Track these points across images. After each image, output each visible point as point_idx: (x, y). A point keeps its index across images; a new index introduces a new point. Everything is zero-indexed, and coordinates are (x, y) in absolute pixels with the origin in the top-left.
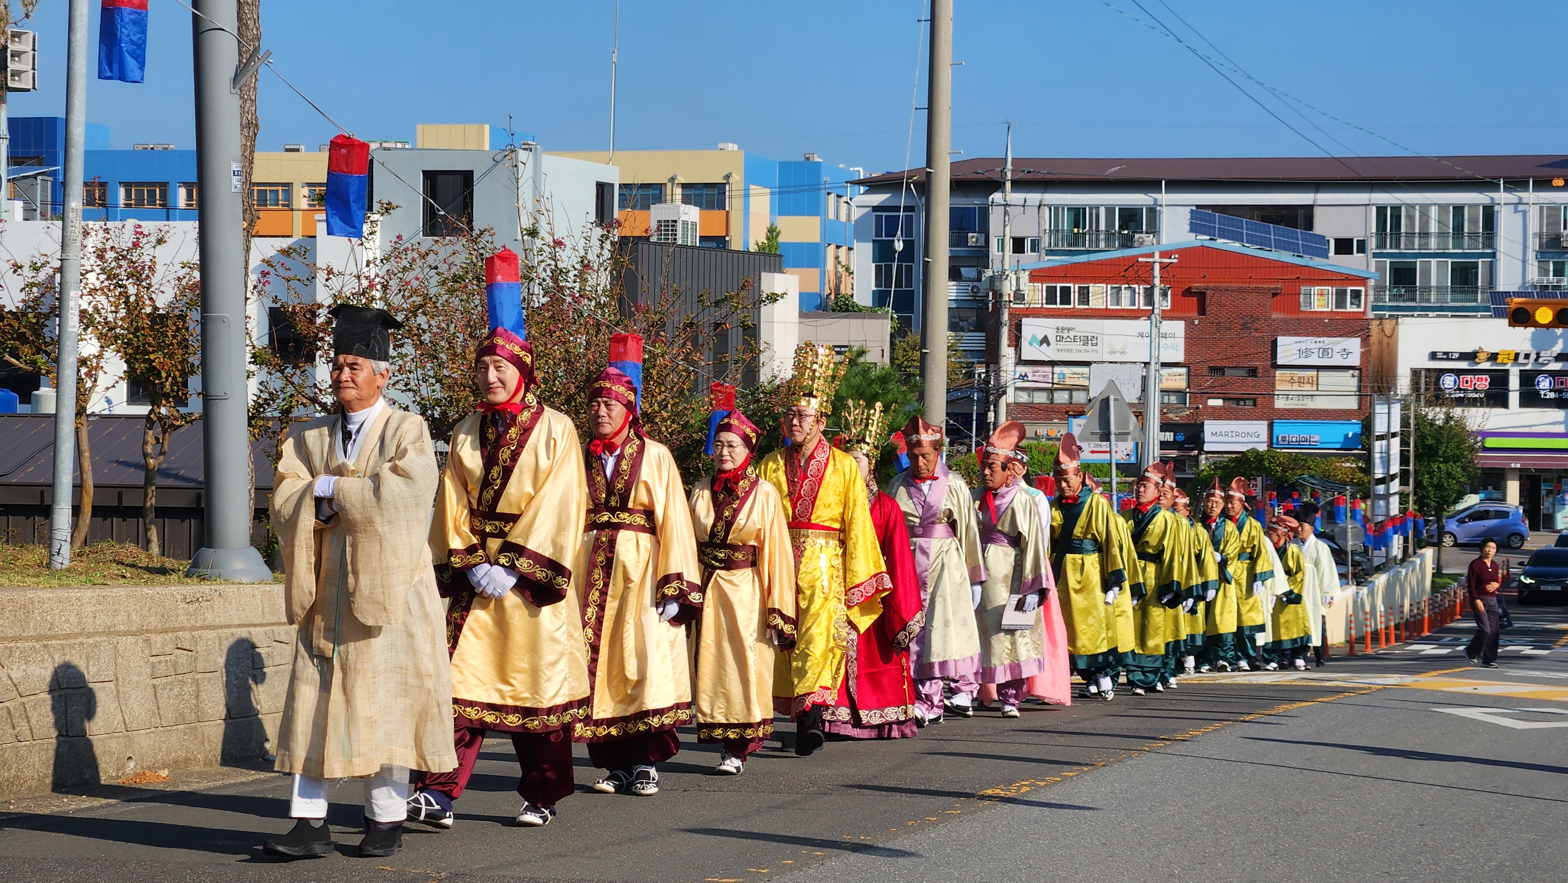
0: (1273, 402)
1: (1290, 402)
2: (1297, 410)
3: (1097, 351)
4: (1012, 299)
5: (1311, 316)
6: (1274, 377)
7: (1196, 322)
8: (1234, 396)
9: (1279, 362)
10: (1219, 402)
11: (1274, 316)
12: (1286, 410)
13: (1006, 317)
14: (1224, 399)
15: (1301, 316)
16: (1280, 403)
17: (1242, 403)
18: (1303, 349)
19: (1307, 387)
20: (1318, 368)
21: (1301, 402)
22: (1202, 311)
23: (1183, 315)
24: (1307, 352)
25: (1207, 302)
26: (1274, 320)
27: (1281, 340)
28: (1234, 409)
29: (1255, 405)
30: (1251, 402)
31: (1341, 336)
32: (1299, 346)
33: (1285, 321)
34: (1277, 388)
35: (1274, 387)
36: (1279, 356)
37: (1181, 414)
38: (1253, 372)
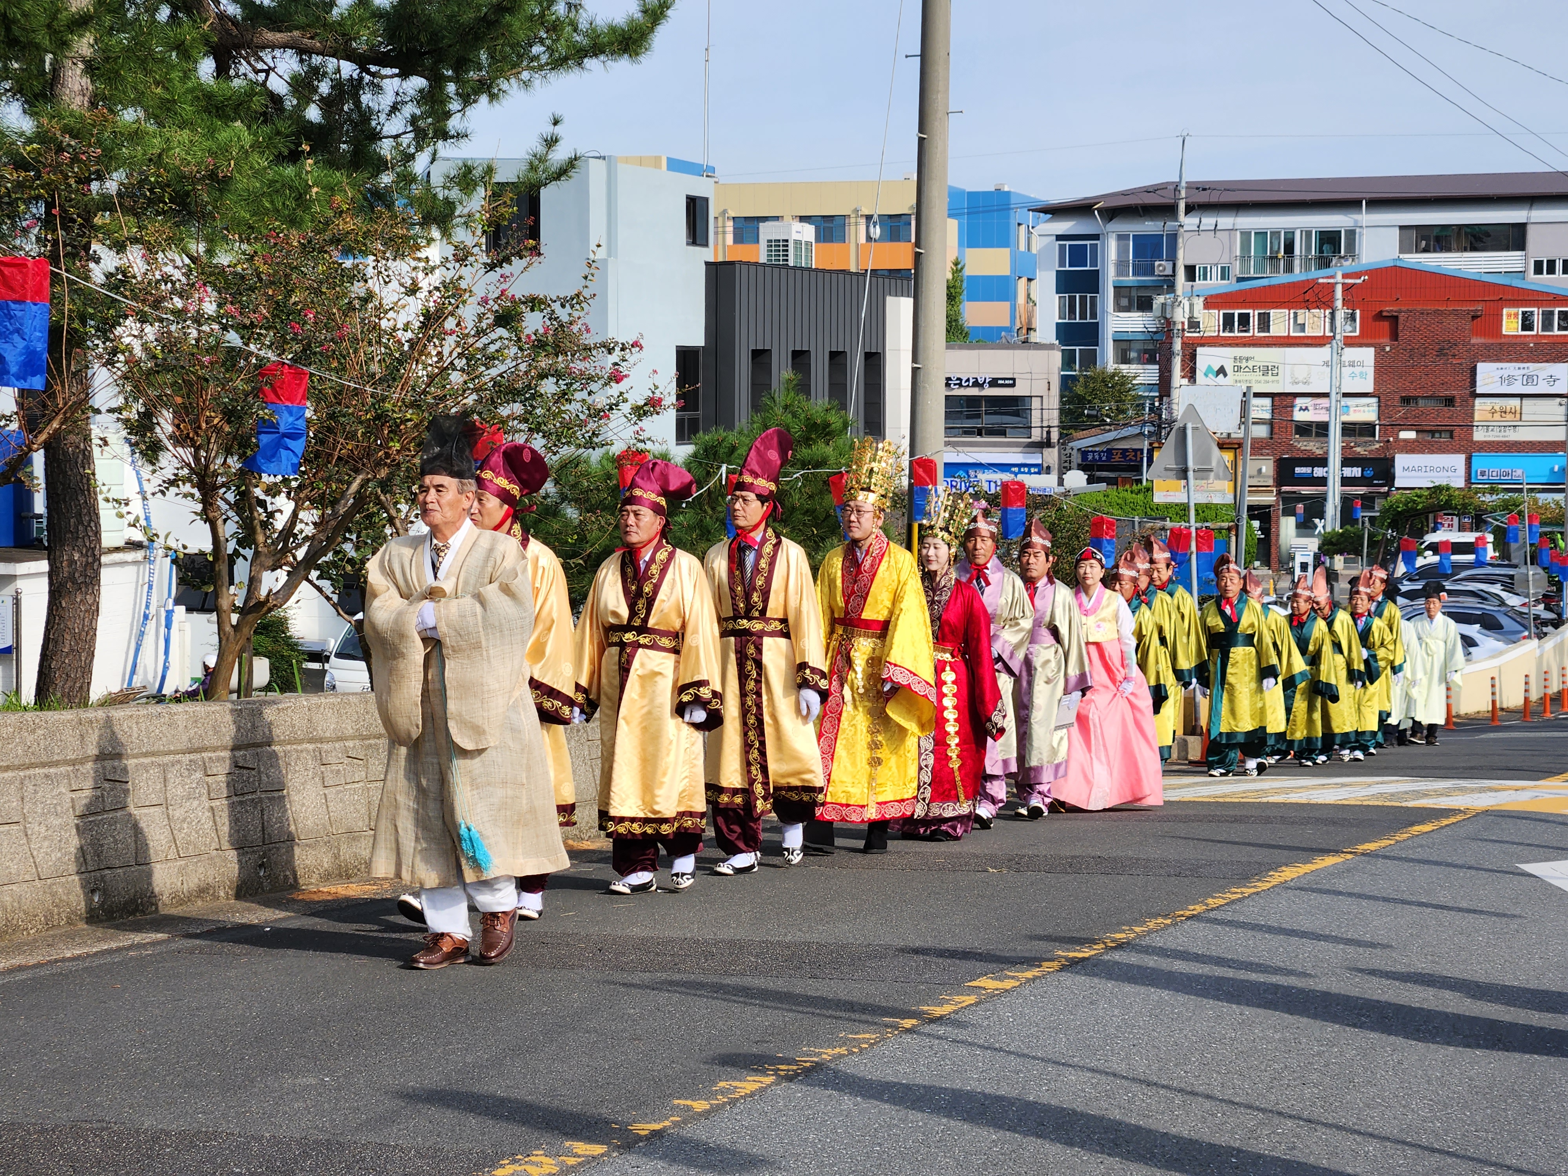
0: (1472, 434)
1: (1490, 433)
2: (1498, 442)
3: (1278, 382)
4: (1186, 327)
5: (1514, 341)
6: (1473, 406)
7: (1388, 349)
8: (1429, 428)
9: (1479, 391)
10: (1411, 435)
11: (1474, 341)
12: (1486, 442)
13: (1177, 346)
14: (1417, 432)
15: (1503, 340)
16: (1479, 435)
17: (1437, 435)
18: (1506, 376)
19: (1509, 417)
20: (1522, 396)
21: (1503, 434)
22: (1394, 336)
23: (1373, 341)
24: (1510, 379)
25: (1400, 327)
26: (1474, 345)
27: (1481, 367)
28: (1429, 442)
29: (1452, 437)
30: (1448, 435)
31: (1547, 361)
32: (1500, 373)
33: (1487, 347)
34: (1476, 418)
35: (1473, 417)
36: (1478, 384)
37: (1370, 448)
38: (1449, 401)
